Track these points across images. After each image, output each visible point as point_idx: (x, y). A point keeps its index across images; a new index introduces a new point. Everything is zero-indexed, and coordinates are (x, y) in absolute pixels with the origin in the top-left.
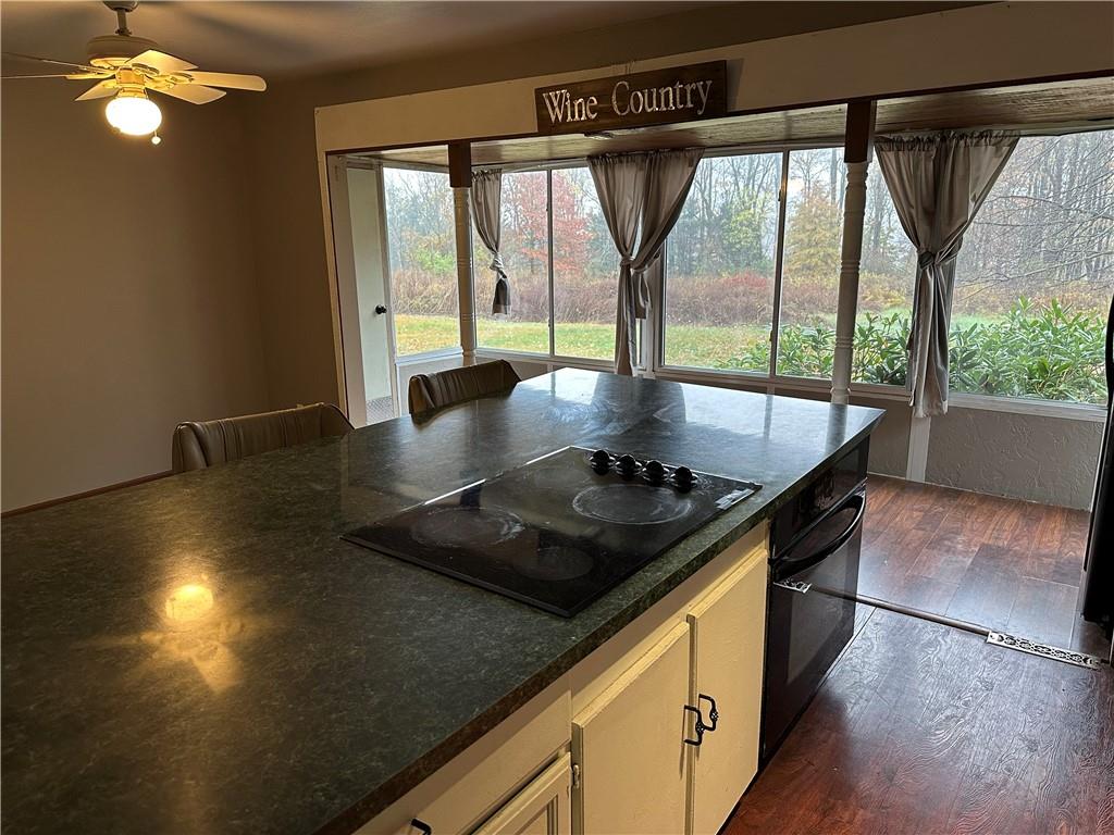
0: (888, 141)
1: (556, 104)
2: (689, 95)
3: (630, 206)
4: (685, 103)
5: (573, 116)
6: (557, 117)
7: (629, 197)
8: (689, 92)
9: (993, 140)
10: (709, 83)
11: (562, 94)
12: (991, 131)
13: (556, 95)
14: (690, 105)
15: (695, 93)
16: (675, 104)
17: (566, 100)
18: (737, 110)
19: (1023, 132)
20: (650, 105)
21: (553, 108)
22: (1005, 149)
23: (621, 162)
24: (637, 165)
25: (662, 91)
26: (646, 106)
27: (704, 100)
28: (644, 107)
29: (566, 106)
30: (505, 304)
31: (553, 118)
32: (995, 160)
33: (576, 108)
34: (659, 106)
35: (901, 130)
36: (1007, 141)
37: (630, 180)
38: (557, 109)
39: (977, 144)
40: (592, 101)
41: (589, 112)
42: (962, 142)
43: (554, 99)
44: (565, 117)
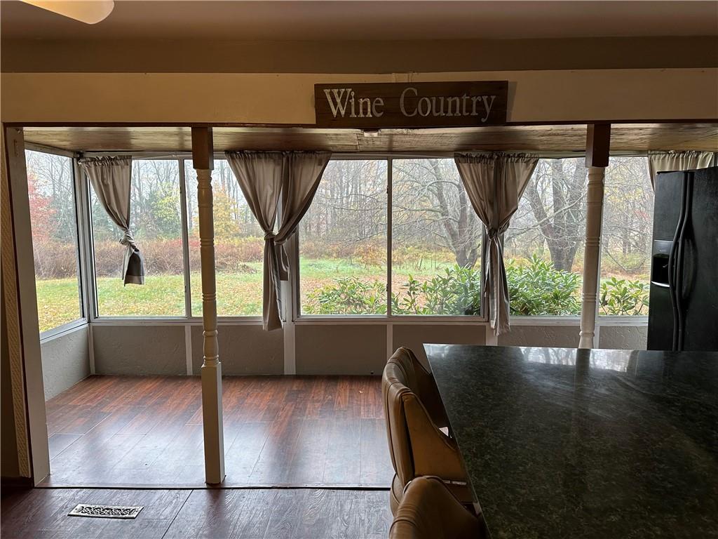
0: (463, 156)
1: (338, 100)
2: (474, 106)
3: (270, 192)
4: (471, 112)
5: (357, 112)
6: (339, 112)
7: (270, 185)
8: (474, 103)
9: (526, 160)
10: (493, 97)
11: (346, 92)
12: (525, 154)
13: (339, 93)
14: (474, 113)
15: (480, 104)
16: (461, 111)
17: (350, 98)
18: (512, 121)
19: (540, 156)
20: (438, 110)
21: (335, 104)
22: (531, 165)
23: (259, 157)
24: (274, 161)
25: (450, 100)
26: (434, 111)
27: (488, 111)
28: (431, 112)
29: (349, 104)
30: (139, 275)
31: (335, 112)
32: (526, 171)
33: (361, 106)
34: (446, 112)
35: (471, 150)
36: (532, 161)
37: (268, 173)
38: (339, 105)
39: (517, 161)
40: (378, 102)
41: (374, 110)
42: (510, 159)
43: (336, 95)
44: (348, 112)
